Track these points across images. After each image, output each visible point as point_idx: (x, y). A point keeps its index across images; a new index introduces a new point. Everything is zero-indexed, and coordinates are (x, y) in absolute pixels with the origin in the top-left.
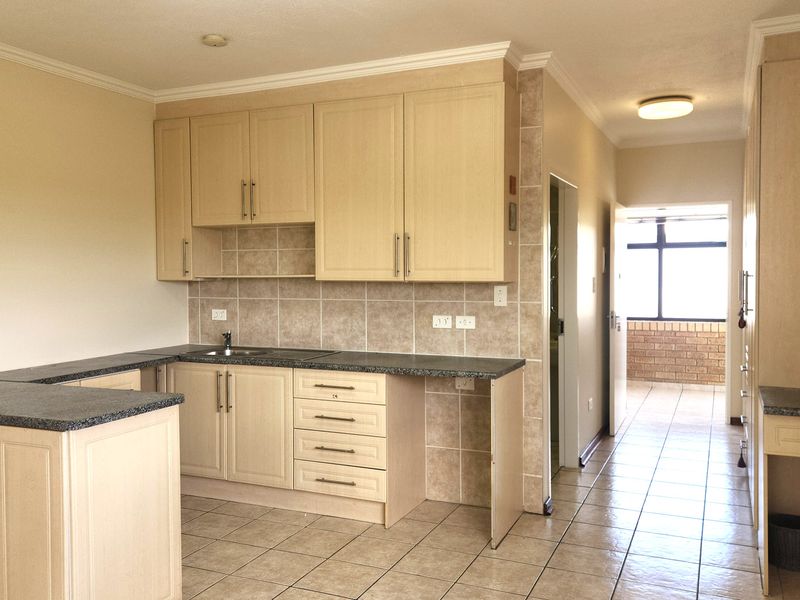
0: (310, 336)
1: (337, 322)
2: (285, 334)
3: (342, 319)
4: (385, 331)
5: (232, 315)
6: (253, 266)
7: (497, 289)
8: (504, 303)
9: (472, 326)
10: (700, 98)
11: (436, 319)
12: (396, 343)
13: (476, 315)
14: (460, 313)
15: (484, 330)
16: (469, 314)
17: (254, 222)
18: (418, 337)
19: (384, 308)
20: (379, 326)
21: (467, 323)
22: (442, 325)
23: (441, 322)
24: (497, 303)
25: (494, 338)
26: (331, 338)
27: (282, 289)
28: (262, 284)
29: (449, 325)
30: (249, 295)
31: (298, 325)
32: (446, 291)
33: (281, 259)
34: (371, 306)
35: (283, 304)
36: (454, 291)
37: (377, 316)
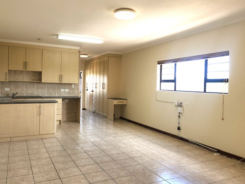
0: (33, 93)
1: (40, 90)
2: (26, 93)
3: (41, 90)
4: (50, 92)
5: (11, 90)
6: (17, 79)
7: (73, 85)
8: (74, 87)
9: (68, 91)
10: (89, 55)
11: (61, 90)
12: (53, 94)
13: (69, 89)
14: (66, 89)
15: (70, 92)
16: (68, 89)
17: (26, 70)
18: (58, 93)
19: (51, 88)
20: (49, 91)
21: (67, 90)
22: (63, 91)
23: (62, 90)
24: (72, 87)
25: (72, 93)
26: (38, 94)
27: (26, 84)
28: (20, 83)
29: (64, 91)
30: (16, 85)
31: (30, 91)
32: (63, 85)
33: (25, 78)
34: (48, 87)
35: (26, 87)
36: (65, 85)
37: (49, 89)
